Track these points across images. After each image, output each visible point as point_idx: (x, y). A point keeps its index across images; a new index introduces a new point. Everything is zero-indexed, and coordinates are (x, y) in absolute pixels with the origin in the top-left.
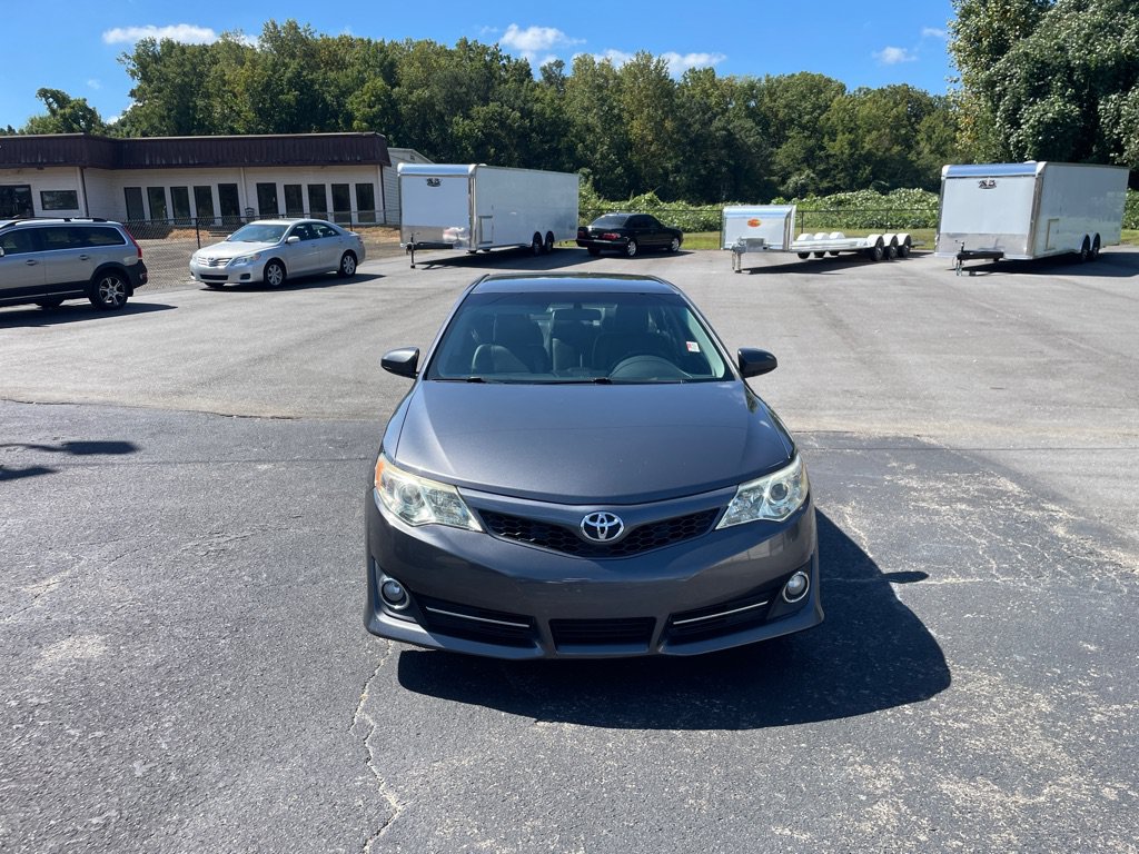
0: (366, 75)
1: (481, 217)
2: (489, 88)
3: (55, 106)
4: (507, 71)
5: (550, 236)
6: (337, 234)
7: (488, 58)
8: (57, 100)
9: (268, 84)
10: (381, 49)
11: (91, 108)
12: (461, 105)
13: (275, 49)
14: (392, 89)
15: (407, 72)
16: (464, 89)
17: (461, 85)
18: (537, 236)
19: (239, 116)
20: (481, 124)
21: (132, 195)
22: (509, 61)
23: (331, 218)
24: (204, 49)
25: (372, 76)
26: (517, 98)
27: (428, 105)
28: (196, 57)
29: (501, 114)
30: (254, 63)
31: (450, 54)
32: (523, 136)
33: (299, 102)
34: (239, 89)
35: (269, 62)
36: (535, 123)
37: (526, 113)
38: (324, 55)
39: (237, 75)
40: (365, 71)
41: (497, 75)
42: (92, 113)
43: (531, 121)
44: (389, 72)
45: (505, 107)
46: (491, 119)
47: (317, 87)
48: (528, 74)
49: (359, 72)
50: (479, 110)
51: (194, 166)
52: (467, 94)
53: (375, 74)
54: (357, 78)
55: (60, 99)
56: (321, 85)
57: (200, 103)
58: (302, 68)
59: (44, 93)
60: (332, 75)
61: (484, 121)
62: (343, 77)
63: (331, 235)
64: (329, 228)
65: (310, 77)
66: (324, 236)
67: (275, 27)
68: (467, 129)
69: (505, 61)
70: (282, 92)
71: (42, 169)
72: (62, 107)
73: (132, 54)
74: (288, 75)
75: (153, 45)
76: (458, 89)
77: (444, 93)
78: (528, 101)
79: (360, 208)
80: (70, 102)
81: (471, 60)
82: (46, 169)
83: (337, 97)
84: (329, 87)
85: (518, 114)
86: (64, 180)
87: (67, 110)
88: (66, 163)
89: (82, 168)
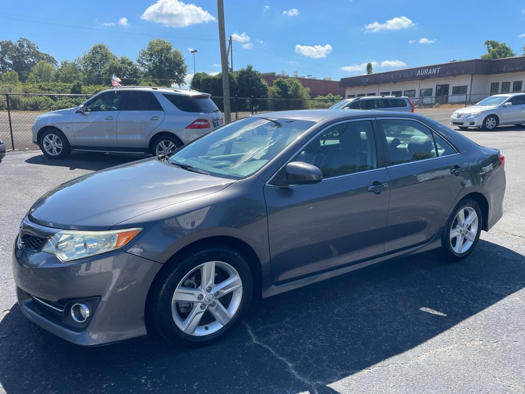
3: (491, 48)
8: (492, 45)
11: (508, 47)
42: (507, 49)
55: (494, 44)
59: (487, 43)
71: (455, 76)
72: (494, 48)
80: (499, 45)
82: (457, 77)
86: (464, 81)
87: (495, 50)
88: (465, 73)
89: (472, 75)
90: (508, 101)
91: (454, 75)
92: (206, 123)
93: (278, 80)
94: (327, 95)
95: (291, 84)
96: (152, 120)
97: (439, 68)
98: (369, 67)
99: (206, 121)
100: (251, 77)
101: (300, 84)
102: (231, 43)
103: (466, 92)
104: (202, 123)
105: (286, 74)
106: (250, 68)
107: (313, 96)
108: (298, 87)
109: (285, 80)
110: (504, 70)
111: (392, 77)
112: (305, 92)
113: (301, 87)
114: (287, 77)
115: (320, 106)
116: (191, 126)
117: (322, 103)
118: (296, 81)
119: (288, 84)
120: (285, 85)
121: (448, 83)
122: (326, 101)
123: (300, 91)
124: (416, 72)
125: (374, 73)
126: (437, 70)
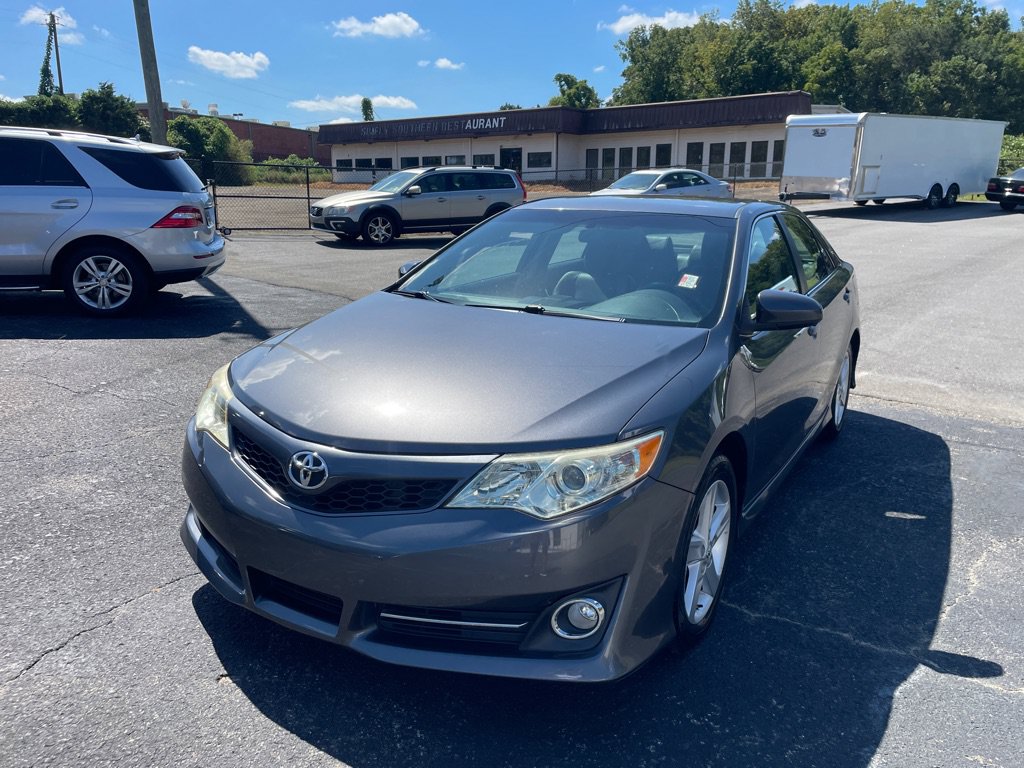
0: (825, 39)
1: (865, 167)
2: (954, 42)
3: (565, 87)
4: (979, 23)
5: (955, 189)
6: (706, 183)
7: (959, 12)
8: (567, 83)
9: (733, 55)
10: (845, 14)
11: (590, 87)
12: (919, 61)
13: (746, 25)
14: (849, 50)
15: (866, 35)
16: (927, 45)
17: (923, 42)
18: (937, 188)
19: (703, 86)
20: (939, 79)
21: (591, 154)
22: (984, 13)
23: (706, 169)
24: (687, 30)
25: (831, 40)
26: (986, 50)
27: (884, 64)
28: (674, 38)
29: (964, 67)
30: (723, 38)
31: (918, 12)
32: (989, 89)
33: (755, 70)
34: (706, 63)
35: (737, 36)
36: (1003, 76)
37: (994, 65)
38: (788, 25)
39: (707, 50)
40: (825, 36)
41: (967, 29)
42: (590, 91)
43: (999, 74)
44: (850, 36)
45: (970, 60)
46: (951, 72)
47: (776, 55)
48: (1005, 25)
49: (819, 38)
50: (939, 66)
51: (639, 129)
52: (929, 50)
53: (835, 38)
54: (816, 43)
55: (568, 81)
56: (780, 53)
57: (672, 78)
58: (765, 39)
59: (559, 78)
60: (792, 43)
61: (944, 74)
62: (802, 44)
63: (700, 184)
64: (700, 178)
65: (771, 46)
66: (695, 185)
67: (748, 4)
68: (921, 86)
69: (979, 14)
70: (742, 63)
71: (530, 135)
72: (569, 88)
73: (626, 41)
74: (751, 46)
75: (643, 31)
76: (920, 45)
77: (904, 49)
78: (999, 53)
79: (753, 159)
80: (576, 83)
81: (940, 15)
82: (534, 135)
83: (793, 63)
84: (788, 54)
85: (985, 66)
86: (544, 144)
87: (573, 91)
88: (546, 131)
89: (558, 133)
90: (661, 182)
91: (529, 133)
92: (197, 215)
93: (179, 119)
94: (286, 157)
95: (208, 129)
96: (58, 208)
97: (503, 119)
98: (367, 106)
99: (195, 211)
100: (113, 110)
101: (228, 131)
102: (55, 31)
103: (549, 163)
104: (188, 216)
105: (191, 109)
106: (107, 91)
107: (258, 157)
108: (224, 137)
109: (194, 121)
110: (605, 128)
111: (421, 128)
112: (242, 148)
113: (233, 137)
114: (194, 115)
115: (276, 179)
116: (166, 222)
117: (280, 174)
118: (220, 124)
119: (203, 130)
120: (197, 131)
121: (519, 146)
122: (287, 169)
123: (232, 146)
124: (463, 122)
125: (376, 119)
126: (500, 121)
